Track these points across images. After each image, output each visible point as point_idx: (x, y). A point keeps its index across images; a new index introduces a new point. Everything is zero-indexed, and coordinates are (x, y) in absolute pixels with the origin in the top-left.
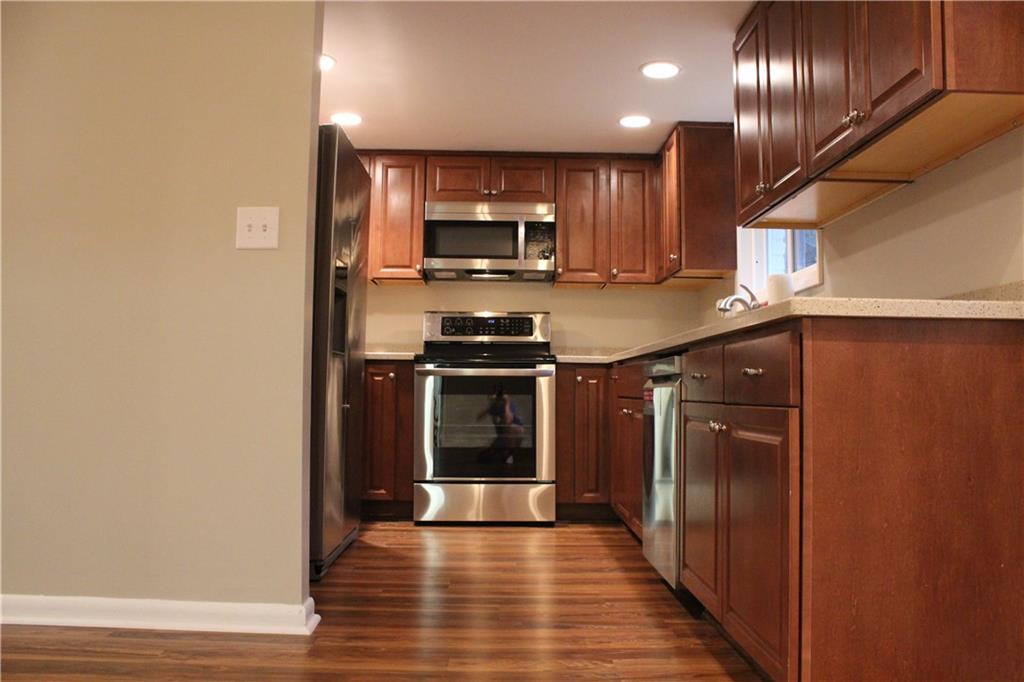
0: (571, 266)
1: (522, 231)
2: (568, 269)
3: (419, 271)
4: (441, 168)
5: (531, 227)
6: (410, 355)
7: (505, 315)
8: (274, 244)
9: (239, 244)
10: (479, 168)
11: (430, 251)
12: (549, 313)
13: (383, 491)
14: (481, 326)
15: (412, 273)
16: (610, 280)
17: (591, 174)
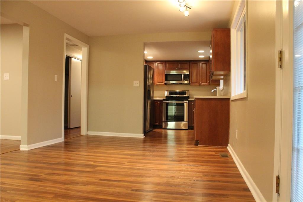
0: (193, 82)
1: (183, 75)
2: (192, 83)
3: (164, 83)
4: (168, 64)
5: (185, 75)
6: (162, 99)
7: (181, 91)
8: (138, 86)
9: (134, 86)
10: (175, 64)
11: (166, 80)
12: (189, 91)
13: (157, 123)
14: (176, 93)
15: (163, 84)
16: (200, 85)
17: (196, 64)
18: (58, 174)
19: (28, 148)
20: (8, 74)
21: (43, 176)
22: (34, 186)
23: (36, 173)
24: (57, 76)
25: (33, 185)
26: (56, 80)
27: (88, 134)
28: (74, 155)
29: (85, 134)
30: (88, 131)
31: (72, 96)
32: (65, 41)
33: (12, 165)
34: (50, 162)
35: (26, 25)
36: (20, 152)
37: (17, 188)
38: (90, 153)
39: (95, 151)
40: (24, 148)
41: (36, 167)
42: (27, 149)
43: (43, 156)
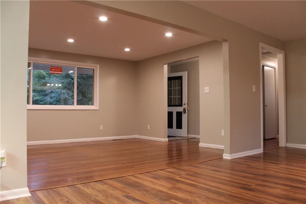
18: (268, 186)
19: (231, 157)
20: (208, 87)
21: (254, 186)
22: (249, 195)
23: (246, 183)
24: (255, 86)
25: (247, 194)
26: (254, 90)
27: (288, 146)
28: (279, 168)
29: (284, 146)
30: (287, 143)
31: (266, 106)
32: (261, 50)
33: (221, 172)
34: (256, 173)
35: (225, 41)
36: (224, 160)
37: (233, 194)
38: (297, 167)
39: (302, 166)
40: (227, 156)
41: (243, 177)
42: (229, 158)
43: (247, 166)
